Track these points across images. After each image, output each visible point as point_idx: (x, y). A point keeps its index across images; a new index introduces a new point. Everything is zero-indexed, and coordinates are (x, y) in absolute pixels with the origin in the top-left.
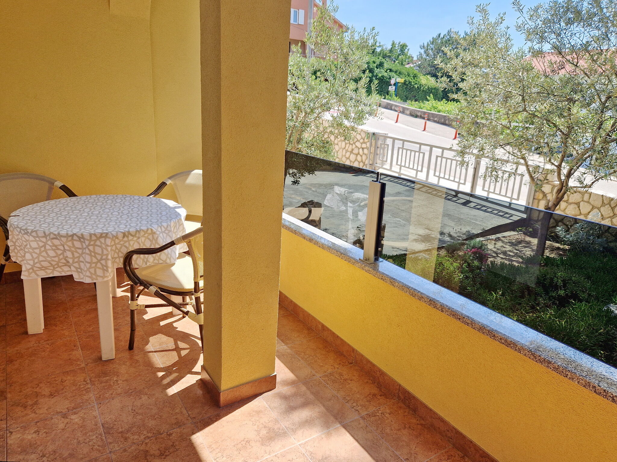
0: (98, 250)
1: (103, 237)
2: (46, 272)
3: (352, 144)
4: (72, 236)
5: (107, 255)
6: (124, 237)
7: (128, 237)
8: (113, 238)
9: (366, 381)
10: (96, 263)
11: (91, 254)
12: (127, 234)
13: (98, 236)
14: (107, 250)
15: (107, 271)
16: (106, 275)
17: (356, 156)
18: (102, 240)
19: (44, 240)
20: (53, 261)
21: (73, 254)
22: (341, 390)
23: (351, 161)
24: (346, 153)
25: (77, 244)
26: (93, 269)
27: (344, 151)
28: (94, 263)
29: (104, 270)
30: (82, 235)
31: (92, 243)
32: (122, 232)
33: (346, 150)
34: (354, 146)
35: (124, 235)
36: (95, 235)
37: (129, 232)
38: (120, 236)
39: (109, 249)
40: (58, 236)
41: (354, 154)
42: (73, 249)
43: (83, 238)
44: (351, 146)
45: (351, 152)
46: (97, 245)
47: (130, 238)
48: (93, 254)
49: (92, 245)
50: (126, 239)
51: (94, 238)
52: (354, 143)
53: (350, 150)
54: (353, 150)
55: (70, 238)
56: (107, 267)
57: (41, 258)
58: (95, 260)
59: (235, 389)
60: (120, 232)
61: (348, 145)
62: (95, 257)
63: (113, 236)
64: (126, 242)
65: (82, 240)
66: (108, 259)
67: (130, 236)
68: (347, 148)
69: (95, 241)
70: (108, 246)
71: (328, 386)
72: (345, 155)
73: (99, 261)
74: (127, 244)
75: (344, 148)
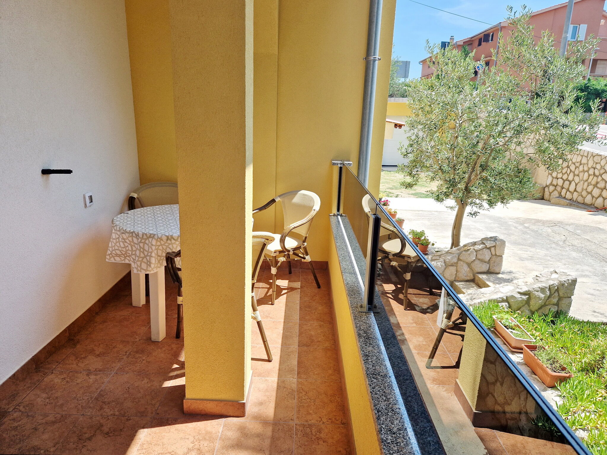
0: (146, 247)
1: (152, 237)
2: (120, 259)
3: (597, 176)
4: (132, 233)
5: (151, 253)
6: (167, 240)
7: (171, 240)
8: (157, 239)
9: (339, 449)
10: (143, 258)
11: (140, 249)
12: (170, 237)
13: (148, 236)
14: (152, 249)
15: (150, 266)
16: (148, 269)
17: (601, 190)
18: (150, 239)
19: (119, 233)
20: (122, 251)
21: (132, 248)
22: (303, 447)
23: (593, 197)
24: (588, 186)
25: (135, 240)
26: (140, 262)
27: (586, 184)
28: (141, 257)
29: (147, 265)
30: (138, 233)
31: (143, 241)
32: (166, 236)
33: (588, 183)
34: (600, 178)
35: (168, 238)
36: (146, 234)
37: (172, 236)
38: (164, 238)
39: (154, 248)
40: (125, 232)
41: (598, 188)
42: (132, 244)
43: (138, 236)
44: (595, 178)
45: (595, 186)
46: (146, 244)
47: (173, 241)
48: (142, 250)
49: (142, 243)
50: (169, 242)
51: (145, 237)
52: (601, 175)
53: (593, 182)
54: (597, 183)
55: (131, 235)
56: (150, 263)
57: (116, 248)
58: (142, 255)
59: (198, 401)
60: (165, 235)
61: (591, 177)
62: (143, 253)
63: (158, 238)
64: (170, 244)
65: (138, 237)
66: (152, 257)
67: (172, 239)
68: (589, 180)
69: (146, 239)
70: (152, 245)
71: (295, 436)
72: (586, 189)
73: (145, 257)
74: (171, 246)
75: (587, 181)
